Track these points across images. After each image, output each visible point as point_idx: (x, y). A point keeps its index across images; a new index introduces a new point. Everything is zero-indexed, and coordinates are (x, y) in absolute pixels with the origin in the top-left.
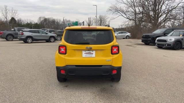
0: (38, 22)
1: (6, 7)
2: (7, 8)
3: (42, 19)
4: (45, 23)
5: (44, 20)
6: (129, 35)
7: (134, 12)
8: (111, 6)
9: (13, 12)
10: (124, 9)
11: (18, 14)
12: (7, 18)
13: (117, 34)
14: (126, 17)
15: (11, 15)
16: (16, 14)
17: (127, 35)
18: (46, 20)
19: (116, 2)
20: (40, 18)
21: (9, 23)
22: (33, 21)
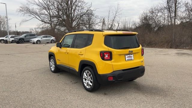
6: (54, 39)
7: (49, 15)
8: (21, 6)
10: (38, 11)
13: (41, 38)
14: (41, 20)
17: (52, 39)
19: (27, 2)
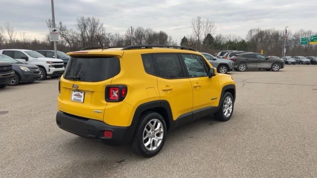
0: (247, 39)
1: (199, 18)
2: (201, 20)
3: (254, 34)
4: (259, 40)
5: (258, 34)
9: (209, 25)
11: (216, 28)
12: (200, 36)
15: (205, 30)
16: (213, 28)
18: (261, 34)
20: (251, 31)
21: (203, 42)
22: (239, 37)
